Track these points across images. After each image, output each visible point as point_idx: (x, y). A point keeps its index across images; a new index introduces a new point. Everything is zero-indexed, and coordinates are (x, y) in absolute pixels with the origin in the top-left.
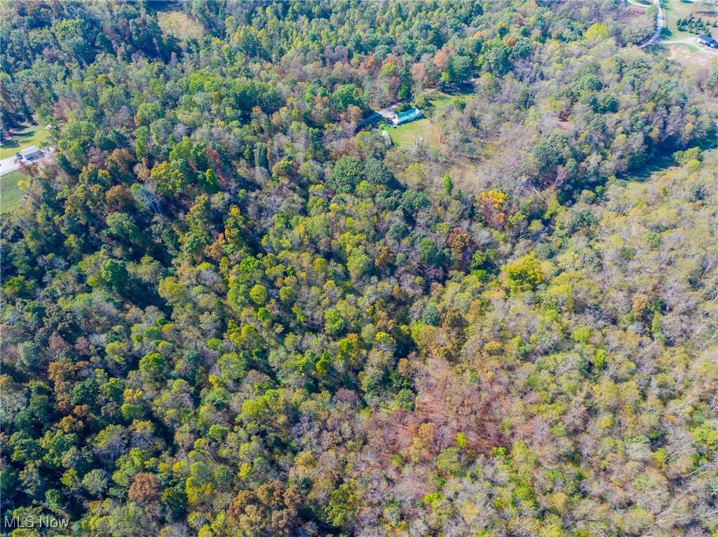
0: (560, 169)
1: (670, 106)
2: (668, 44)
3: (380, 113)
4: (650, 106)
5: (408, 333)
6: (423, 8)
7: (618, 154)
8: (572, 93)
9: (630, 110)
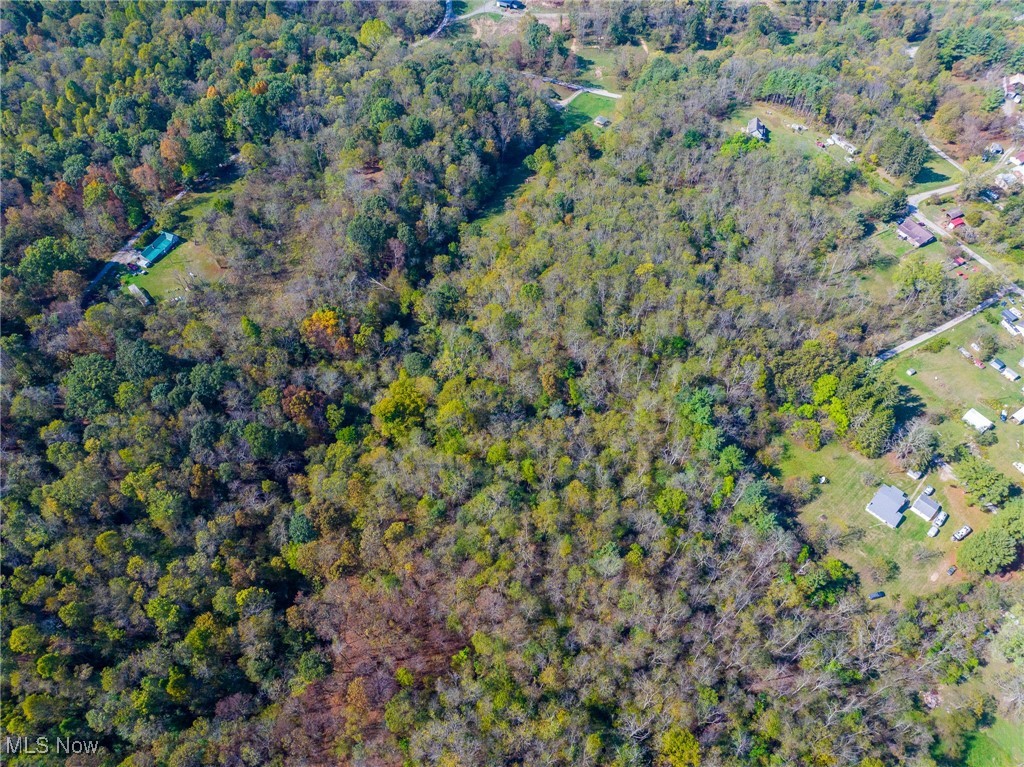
0: (393, 243)
1: (492, 105)
2: (466, 20)
3: (115, 260)
4: (469, 114)
5: (283, 566)
6: (115, 75)
7: (457, 190)
8: (369, 131)
9: (448, 128)
